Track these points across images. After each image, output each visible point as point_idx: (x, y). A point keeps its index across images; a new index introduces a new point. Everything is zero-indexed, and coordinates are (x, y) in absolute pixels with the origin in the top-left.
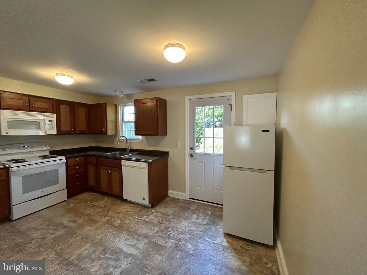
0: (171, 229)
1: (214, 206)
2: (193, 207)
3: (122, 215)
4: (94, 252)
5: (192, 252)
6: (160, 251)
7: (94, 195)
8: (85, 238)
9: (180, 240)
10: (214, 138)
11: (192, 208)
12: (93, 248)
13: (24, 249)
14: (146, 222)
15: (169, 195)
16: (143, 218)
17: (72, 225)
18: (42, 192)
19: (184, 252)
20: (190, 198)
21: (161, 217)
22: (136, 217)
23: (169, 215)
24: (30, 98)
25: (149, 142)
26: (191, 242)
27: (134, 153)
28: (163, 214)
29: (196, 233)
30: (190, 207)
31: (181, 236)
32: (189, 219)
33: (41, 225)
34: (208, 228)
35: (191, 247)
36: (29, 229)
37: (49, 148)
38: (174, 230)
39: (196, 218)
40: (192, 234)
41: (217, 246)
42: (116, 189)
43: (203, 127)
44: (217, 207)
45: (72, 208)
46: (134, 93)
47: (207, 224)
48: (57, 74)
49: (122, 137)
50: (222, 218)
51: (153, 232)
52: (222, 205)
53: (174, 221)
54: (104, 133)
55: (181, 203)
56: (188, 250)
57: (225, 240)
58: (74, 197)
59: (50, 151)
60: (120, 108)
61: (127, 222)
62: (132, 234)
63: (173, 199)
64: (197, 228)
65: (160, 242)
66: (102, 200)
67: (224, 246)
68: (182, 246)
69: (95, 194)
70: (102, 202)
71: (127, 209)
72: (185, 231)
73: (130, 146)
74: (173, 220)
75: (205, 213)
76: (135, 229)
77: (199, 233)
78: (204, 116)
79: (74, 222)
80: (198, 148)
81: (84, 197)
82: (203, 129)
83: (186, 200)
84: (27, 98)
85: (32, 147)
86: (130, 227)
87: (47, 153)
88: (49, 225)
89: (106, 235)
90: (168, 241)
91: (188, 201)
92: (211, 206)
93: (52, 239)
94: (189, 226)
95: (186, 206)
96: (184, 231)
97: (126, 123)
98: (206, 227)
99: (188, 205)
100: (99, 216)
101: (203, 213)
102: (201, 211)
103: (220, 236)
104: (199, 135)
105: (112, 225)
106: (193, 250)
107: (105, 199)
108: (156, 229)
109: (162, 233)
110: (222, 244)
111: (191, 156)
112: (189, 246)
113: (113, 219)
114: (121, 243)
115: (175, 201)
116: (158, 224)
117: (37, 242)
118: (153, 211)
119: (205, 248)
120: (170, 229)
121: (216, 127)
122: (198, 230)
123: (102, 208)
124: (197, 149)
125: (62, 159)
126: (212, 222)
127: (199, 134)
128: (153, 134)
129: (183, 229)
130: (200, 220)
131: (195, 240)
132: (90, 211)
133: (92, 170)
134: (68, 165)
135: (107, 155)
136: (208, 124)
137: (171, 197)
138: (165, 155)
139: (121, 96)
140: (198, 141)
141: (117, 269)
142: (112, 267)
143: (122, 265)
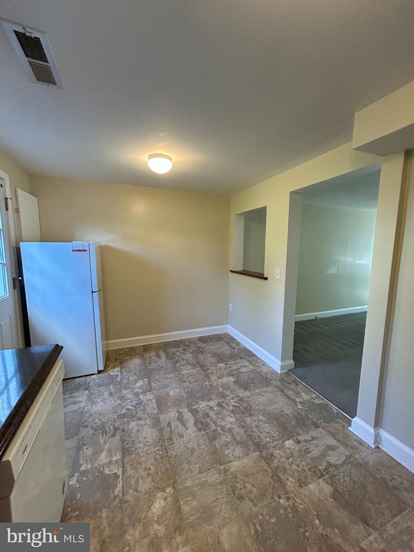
114: (190, 435)
141: (211, 405)
142: (214, 411)
143: (204, 406)
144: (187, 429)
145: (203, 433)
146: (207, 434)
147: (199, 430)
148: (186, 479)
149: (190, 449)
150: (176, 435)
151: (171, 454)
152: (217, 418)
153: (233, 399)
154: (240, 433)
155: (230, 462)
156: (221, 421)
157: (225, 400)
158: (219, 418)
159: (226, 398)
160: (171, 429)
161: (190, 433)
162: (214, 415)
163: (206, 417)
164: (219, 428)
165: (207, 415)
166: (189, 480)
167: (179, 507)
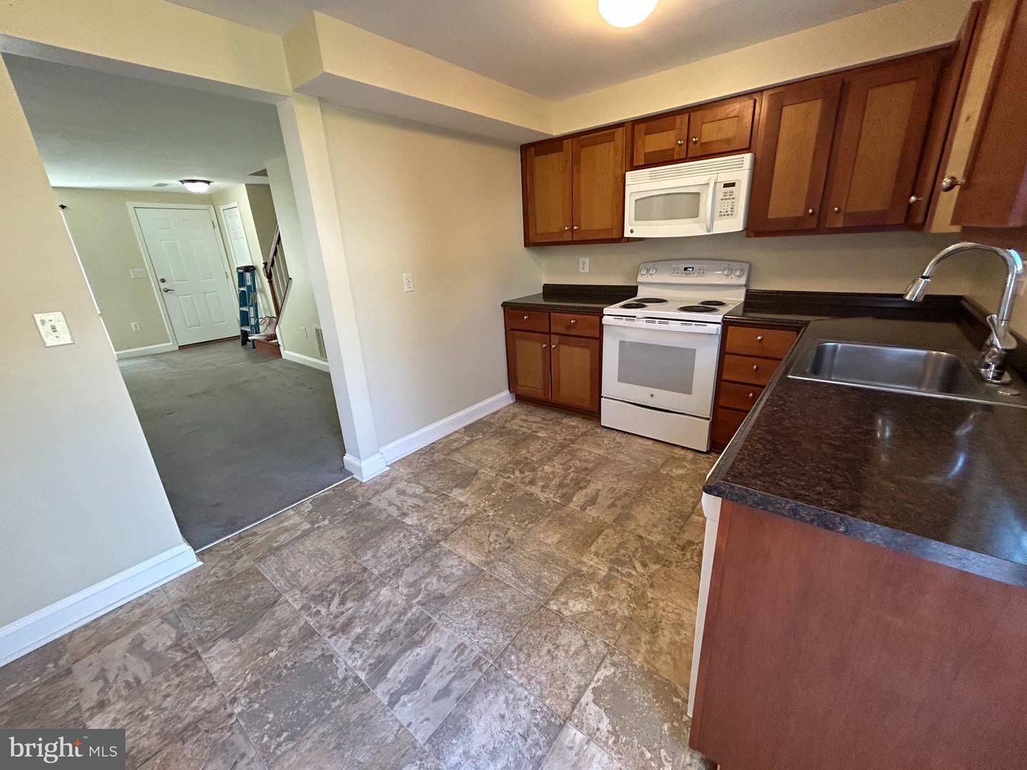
146: (437, 610)
147: (431, 628)
148: (527, 597)
149: (478, 620)
150: (462, 661)
151: (505, 639)
152: (390, 615)
154: (412, 572)
155: (471, 563)
156: (396, 605)
158: (387, 612)
160: (453, 680)
161: (444, 640)
162: (382, 624)
163: (392, 635)
164: (415, 601)
165: (385, 637)
166: (526, 594)
167: (561, 585)
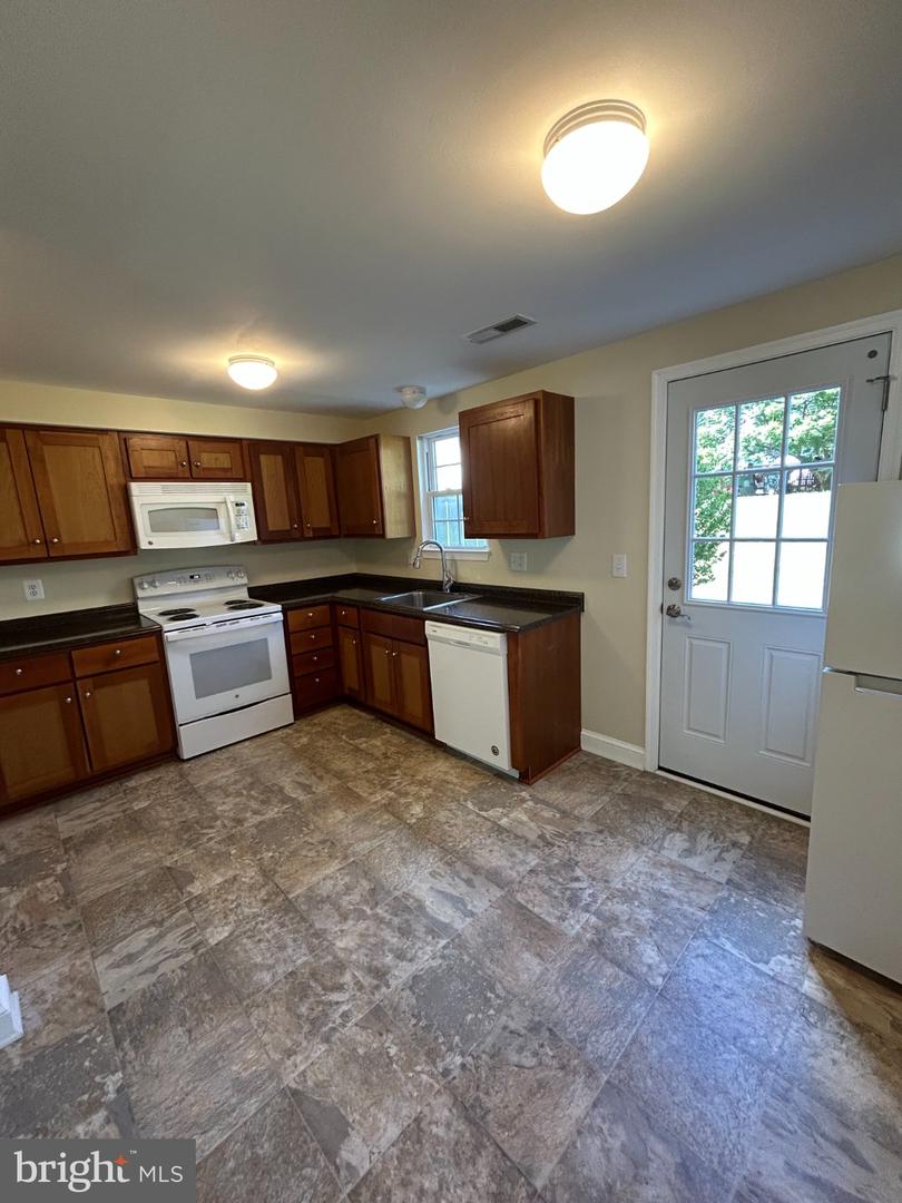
0: (583, 871)
1: (764, 814)
2: (674, 805)
3: (430, 791)
4: (348, 889)
5: (660, 981)
6: (541, 943)
7: (360, 717)
8: (329, 843)
9: (613, 920)
10: (778, 540)
11: (668, 806)
12: (347, 879)
13: (198, 839)
14: (500, 830)
15: (584, 747)
16: (490, 813)
17: (302, 797)
18: (237, 696)
19: (629, 972)
20: (660, 768)
21: (550, 822)
22: (470, 805)
23: (579, 819)
24: (190, 443)
25: (512, 560)
26: (659, 943)
27: (467, 597)
28: (559, 810)
29: (678, 909)
30: (661, 803)
31: (620, 908)
32: (656, 846)
33: (236, 782)
34: (732, 900)
35: (658, 959)
36: (210, 788)
37: (245, 581)
38: (594, 879)
39: (685, 850)
40: (664, 908)
41: (774, 990)
42: (414, 708)
43: (731, 491)
44: (780, 821)
45: (304, 749)
46: (460, 391)
47: (729, 882)
48: (231, 360)
49: (428, 543)
50: (803, 872)
51: (521, 869)
52: (808, 819)
53: (595, 843)
54: (377, 532)
55: (626, 780)
56: (645, 969)
57: (812, 972)
58: (310, 718)
59: (249, 589)
60: (419, 448)
61: (442, 816)
62: (454, 859)
63: (596, 762)
64: (687, 891)
65: (544, 910)
66: (379, 736)
67: (807, 997)
68: (619, 943)
69: (363, 714)
70: (378, 742)
71: (446, 773)
72: (636, 893)
73: (454, 573)
74: (593, 840)
75: (722, 838)
76: (464, 847)
77: (693, 914)
78: (735, 452)
79: (307, 788)
80: (706, 577)
81: (333, 720)
82: (729, 501)
83: (644, 773)
84: (183, 444)
85: (209, 578)
86: (450, 836)
87: (243, 595)
88: (251, 786)
89: (382, 846)
90: (571, 912)
91: (655, 776)
92: (749, 812)
93: (256, 826)
94: (652, 875)
95: (647, 793)
96: (633, 889)
97: (440, 499)
98: (725, 893)
99: (654, 793)
100: (367, 784)
101: (714, 836)
102: (703, 825)
103: (789, 947)
104: (712, 527)
105: (398, 818)
106: (666, 975)
107: (386, 733)
108: (533, 860)
109: (551, 879)
110: (796, 984)
111: (672, 612)
112: (650, 954)
113: (402, 801)
114: (420, 881)
115: (604, 769)
116: (541, 845)
117: (224, 826)
118: (523, 794)
119: (717, 983)
120: (578, 872)
121: (790, 489)
122: (689, 898)
123: (377, 759)
124: (700, 581)
125: (273, 611)
126: (752, 878)
127: (708, 524)
128: (524, 531)
129: (629, 881)
130: (699, 859)
131: (677, 938)
132: (345, 764)
133: (349, 644)
134: (291, 629)
135: (385, 603)
136: (754, 481)
137: (588, 754)
138: (570, 608)
139: (420, 405)
140: (705, 550)
141: (404, 963)
142: (391, 951)
143: (420, 953)
144: (432, 888)
145: (397, 893)
146: (388, 893)
147: (407, 895)
148: (649, 1013)
152: (379, 932)
153: (342, 1016)
154: (325, 921)
156: (367, 929)
157: (370, 1003)
158: (375, 935)
159: (366, 1010)
160: (458, 877)
161: (423, 885)
162: (389, 938)
163: (404, 926)
164: (369, 912)
165: (405, 932)
166: (644, 1014)
